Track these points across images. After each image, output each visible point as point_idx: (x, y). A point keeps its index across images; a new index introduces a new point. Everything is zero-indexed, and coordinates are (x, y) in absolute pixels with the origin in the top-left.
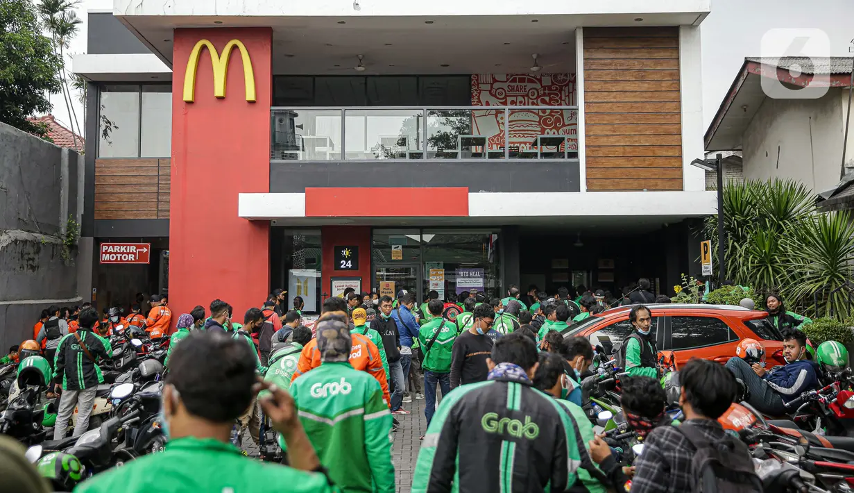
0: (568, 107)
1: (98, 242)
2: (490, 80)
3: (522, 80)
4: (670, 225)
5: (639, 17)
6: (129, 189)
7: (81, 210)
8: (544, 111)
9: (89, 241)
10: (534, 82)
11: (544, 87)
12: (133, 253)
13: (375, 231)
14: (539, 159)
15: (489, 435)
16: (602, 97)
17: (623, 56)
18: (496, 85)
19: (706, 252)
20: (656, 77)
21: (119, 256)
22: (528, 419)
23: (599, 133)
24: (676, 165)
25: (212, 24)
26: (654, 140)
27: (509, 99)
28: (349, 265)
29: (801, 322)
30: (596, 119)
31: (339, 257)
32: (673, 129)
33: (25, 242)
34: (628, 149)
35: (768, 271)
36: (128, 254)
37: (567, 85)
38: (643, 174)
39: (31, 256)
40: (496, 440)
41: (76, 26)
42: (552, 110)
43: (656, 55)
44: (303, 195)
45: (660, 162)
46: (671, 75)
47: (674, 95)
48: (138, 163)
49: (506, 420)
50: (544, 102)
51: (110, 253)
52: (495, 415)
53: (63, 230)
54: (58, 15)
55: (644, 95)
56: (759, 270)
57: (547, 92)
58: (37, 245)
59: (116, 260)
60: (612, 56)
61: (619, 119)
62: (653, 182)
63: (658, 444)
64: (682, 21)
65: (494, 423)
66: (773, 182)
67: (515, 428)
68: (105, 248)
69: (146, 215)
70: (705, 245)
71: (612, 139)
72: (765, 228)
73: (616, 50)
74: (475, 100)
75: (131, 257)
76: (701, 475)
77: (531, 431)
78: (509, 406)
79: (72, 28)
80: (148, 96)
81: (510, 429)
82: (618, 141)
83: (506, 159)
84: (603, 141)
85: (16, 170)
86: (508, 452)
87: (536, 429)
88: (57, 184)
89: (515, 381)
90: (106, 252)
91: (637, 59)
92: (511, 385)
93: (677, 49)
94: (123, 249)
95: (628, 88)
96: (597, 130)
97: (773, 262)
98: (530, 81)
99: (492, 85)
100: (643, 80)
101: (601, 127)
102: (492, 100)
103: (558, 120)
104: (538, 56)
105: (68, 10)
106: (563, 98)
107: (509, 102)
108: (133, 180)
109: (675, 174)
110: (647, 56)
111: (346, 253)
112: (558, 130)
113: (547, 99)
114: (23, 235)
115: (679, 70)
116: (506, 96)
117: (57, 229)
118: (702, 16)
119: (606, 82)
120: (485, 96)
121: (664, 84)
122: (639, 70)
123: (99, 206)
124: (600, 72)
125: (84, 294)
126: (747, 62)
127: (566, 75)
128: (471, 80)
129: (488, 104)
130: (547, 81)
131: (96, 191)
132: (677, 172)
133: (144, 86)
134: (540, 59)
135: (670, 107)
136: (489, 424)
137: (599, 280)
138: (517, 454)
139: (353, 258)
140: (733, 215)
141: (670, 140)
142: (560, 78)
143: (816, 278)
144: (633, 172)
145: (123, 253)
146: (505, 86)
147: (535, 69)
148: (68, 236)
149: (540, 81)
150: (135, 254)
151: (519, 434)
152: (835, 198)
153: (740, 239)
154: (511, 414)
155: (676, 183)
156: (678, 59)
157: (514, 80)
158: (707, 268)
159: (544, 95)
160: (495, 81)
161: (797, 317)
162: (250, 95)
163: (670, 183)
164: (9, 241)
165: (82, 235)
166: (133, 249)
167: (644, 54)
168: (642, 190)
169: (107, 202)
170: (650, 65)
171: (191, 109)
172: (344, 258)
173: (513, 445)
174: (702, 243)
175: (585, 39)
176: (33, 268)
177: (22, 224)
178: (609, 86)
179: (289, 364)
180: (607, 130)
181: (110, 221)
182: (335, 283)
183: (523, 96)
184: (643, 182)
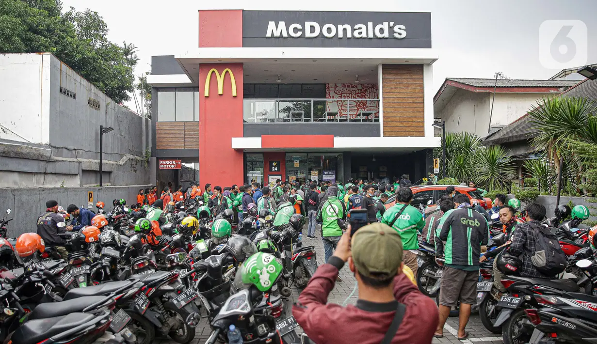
0: (369, 99)
1: (158, 159)
2: (334, 86)
3: (348, 86)
4: (417, 151)
5: (407, 60)
6: (171, 136)
7: (150, 145)
8: (358, 101)
9: (155, 159)
10: (354, 87)
11: (359, 90)
12: (174, 164)
13: (287, 154)
14: (361, 123)
15: (463, 225)
16: (391, 95)
17: (399, 77)
18: (337, 89)
19: (436, 164)
20: (413, 86)
21: (168, 165)
22: (476, 220)
23: (388, 111)
24: (422, 125)
25: (217, 62)
26: (412, 115)
27: (343, 95)
28: (276, 169)
29: (483, 192)
30: (387, 105)
31: (272, 166)
32: (420, 109)
33: (132, 159)
34: (401, 118)
35: (462, 172)
36: (172, 165)
37: (369, 89)
38: (407, 129)
39: (134, 166)
40: (466, 226)
41: (137, 61)
42: (362, 101)
43: (414, 77)
44: (261, 138)
45: (415, 124)
46: (420, 86)
47: (421, 95)
48: (174, 124)
49: (468, 220)
50: (358, 96)
51: (164, 164)
52: (465, 219)
53: (144, 154)
54: (129, 57)
55: (408, 94)
56: (458, 171)
57: (360, 92)
58: (136, 161)
59: (167, 167)
60: (395, 77)
61: (397, 105)
62: (411, 133)
63: (520, 228)
64: (425, 62)
65: (464, 221)
66: (464, 134)
67: (472, 223)
68: (161, 162)
69: (179, 147)
70: (436, 160)
71: (394, 114)
72: (461, 153)
73: (396, 74)
74: (327, 95)
75: (173, 166)
76: (538, 236)
77: (477, 224)
78: (469, 216)
79: (136, 62)
80: (179, 93)
81: (470, 223)
82: (397, 115)
83: (348, 122)
84: (390, 115)
85: (127, 127)
86: (469, 231)
87: (479, 223)
88: (141, 134)
89: (469, 208)
90: (162, 164)
91: (406, 78)
92: (468, 209)
93: (423, 74)
94: (169, 162)
95: (401, 91)
96: (388, 110)
97: (464, 167)
98: (352, 87)
99: (335, 88)
100: (407, 87)
101: (390, 109)
102: (336, 95)
103: (364, 105)
104: (359, 76)
105: (134, 54)
106: (367, 94)
107: (343, 96)
108: (173, 132)
109: (421, 129)
110: (410, 77)
111: (275, 164)
112: (364, 109)
113: (360, 95)
114: (131, 157)
115: (423, 84)
116: (341, 94)
117: (142, 154)
118: (435, 60)
119: (392, 88)
120: (332, 94)
121: (417, 90)
122: (406, 84)
123: (158, 144)
124: (389, 84)
125: (153, 183)
126: (447, 80)
127: (368, 84)
128: (326, 86)
129: (333, 97)
130: (360, 87)
131: (157, 137)
132: (422, 129)
133: (177, 89)
134: (360, 77)
135: (420, 100)
136: (463, 221)
137: (380, 176)
138: (472, 232)
139: (278, 166)
140: (447, 147)
141: (419, 115)
142: (366, 85)
143: (486, 174)
144: (403, 128)
145: (170, 164)
146: (341, 89)
147: (357, 82)
148: (146, 157)
149: (356, 87)
150: (175, 165)
151: (473, 225)
152: (486, 140)
153: (450, 158)
154: (470, 218)
155: (421, 133)
156: (423, 79)
157: (345, 87)
158: (437, 170)
159: (359, 93)
160: (336, 86)
161: (481, 190)
162: (234, 94)
163: (419, 133)
164: (127, 159)
165: (151, 156)
166: (174, 162)
167: (408, 76)
168: (407, 136)
169: (162, 142)
170: (411, 81)
171: (208, 100)
172: (274, 166)
173: (471, 229)
174: (434, 160)
175: (383, 69)
176: (135, 171)
177: (131, 152)
178: (393, 90)
179: (287, 210)
180: (392, 110)
181: (163, 150)
182: (270, 177)
183: (349, 94)
184: (407, 133)
